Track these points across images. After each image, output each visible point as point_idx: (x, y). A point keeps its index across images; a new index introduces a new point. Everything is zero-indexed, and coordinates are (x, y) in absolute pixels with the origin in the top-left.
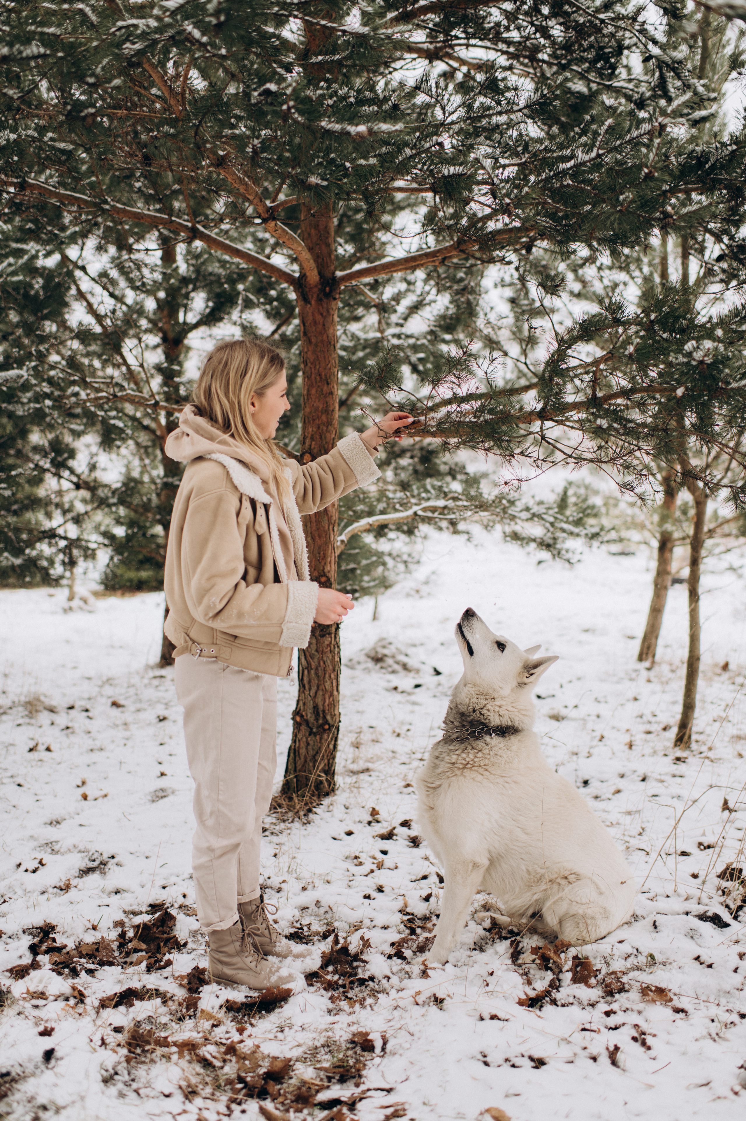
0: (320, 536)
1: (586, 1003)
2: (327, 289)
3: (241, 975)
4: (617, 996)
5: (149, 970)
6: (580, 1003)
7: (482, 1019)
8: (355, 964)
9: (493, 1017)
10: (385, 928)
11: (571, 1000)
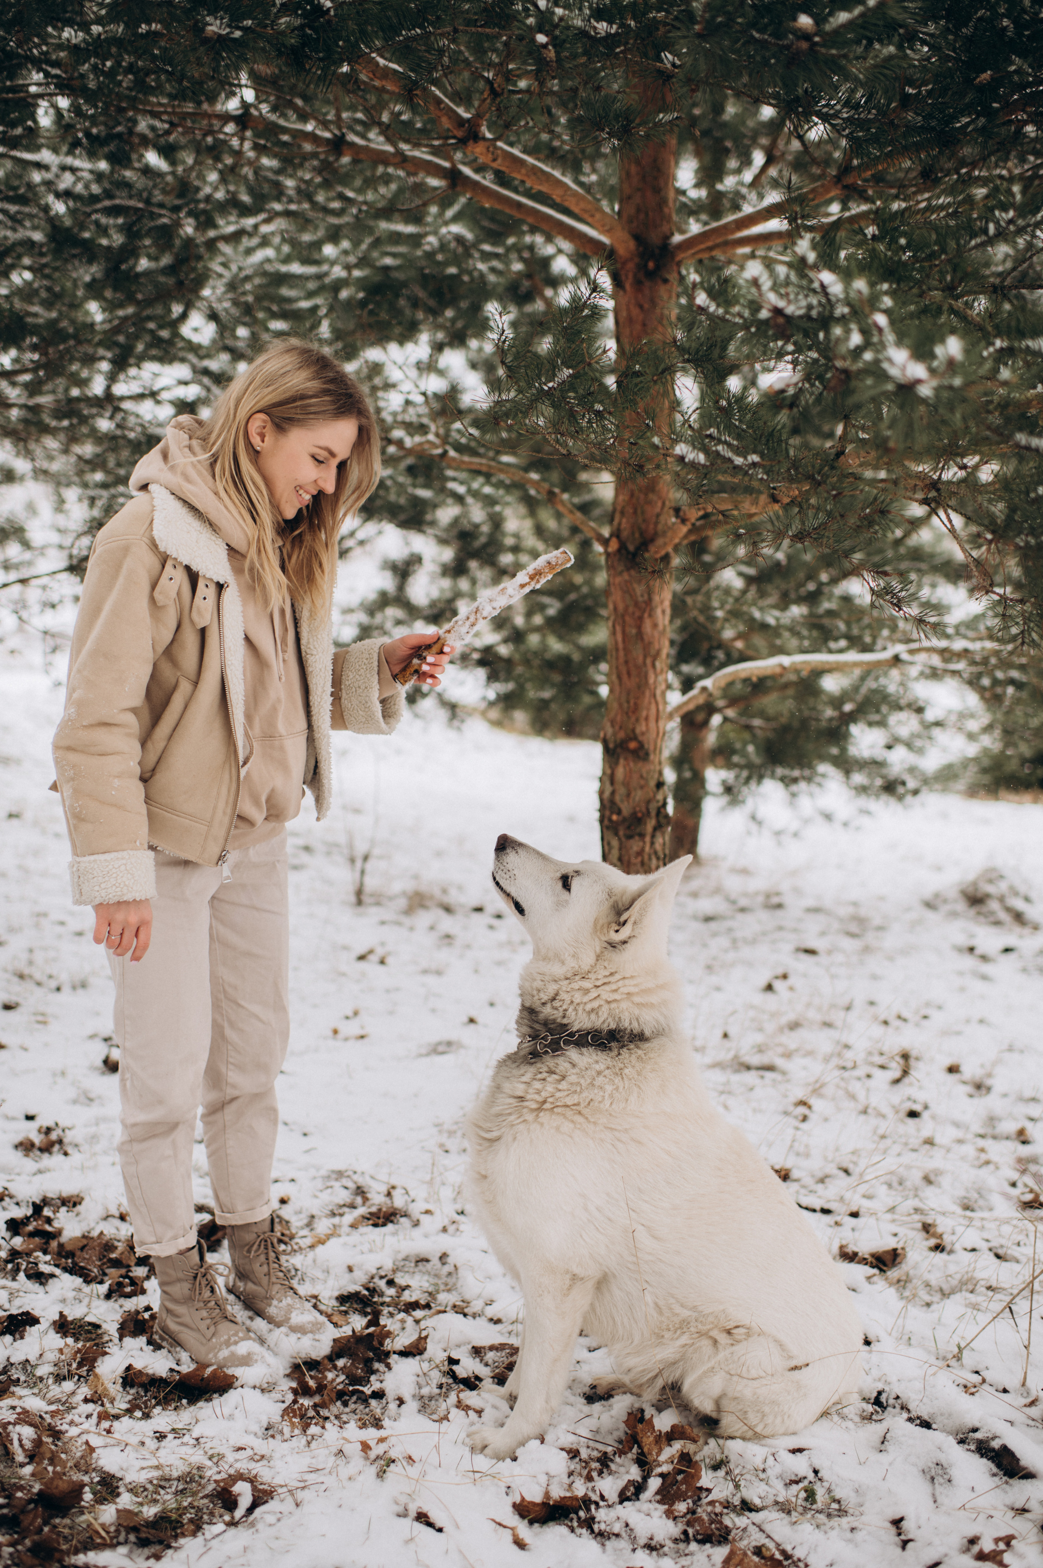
0: (629, 674)
1: (642, 1541)
2: (651, 265)
3: (186, 1336)
4: (693, 1546)
5: (108, 1297)
6: (633, 1540)
7: (403, 1515)
8: (377, 1365)
9: (422, 1518)
10: (498, 1321)
11: (617, 1528)
